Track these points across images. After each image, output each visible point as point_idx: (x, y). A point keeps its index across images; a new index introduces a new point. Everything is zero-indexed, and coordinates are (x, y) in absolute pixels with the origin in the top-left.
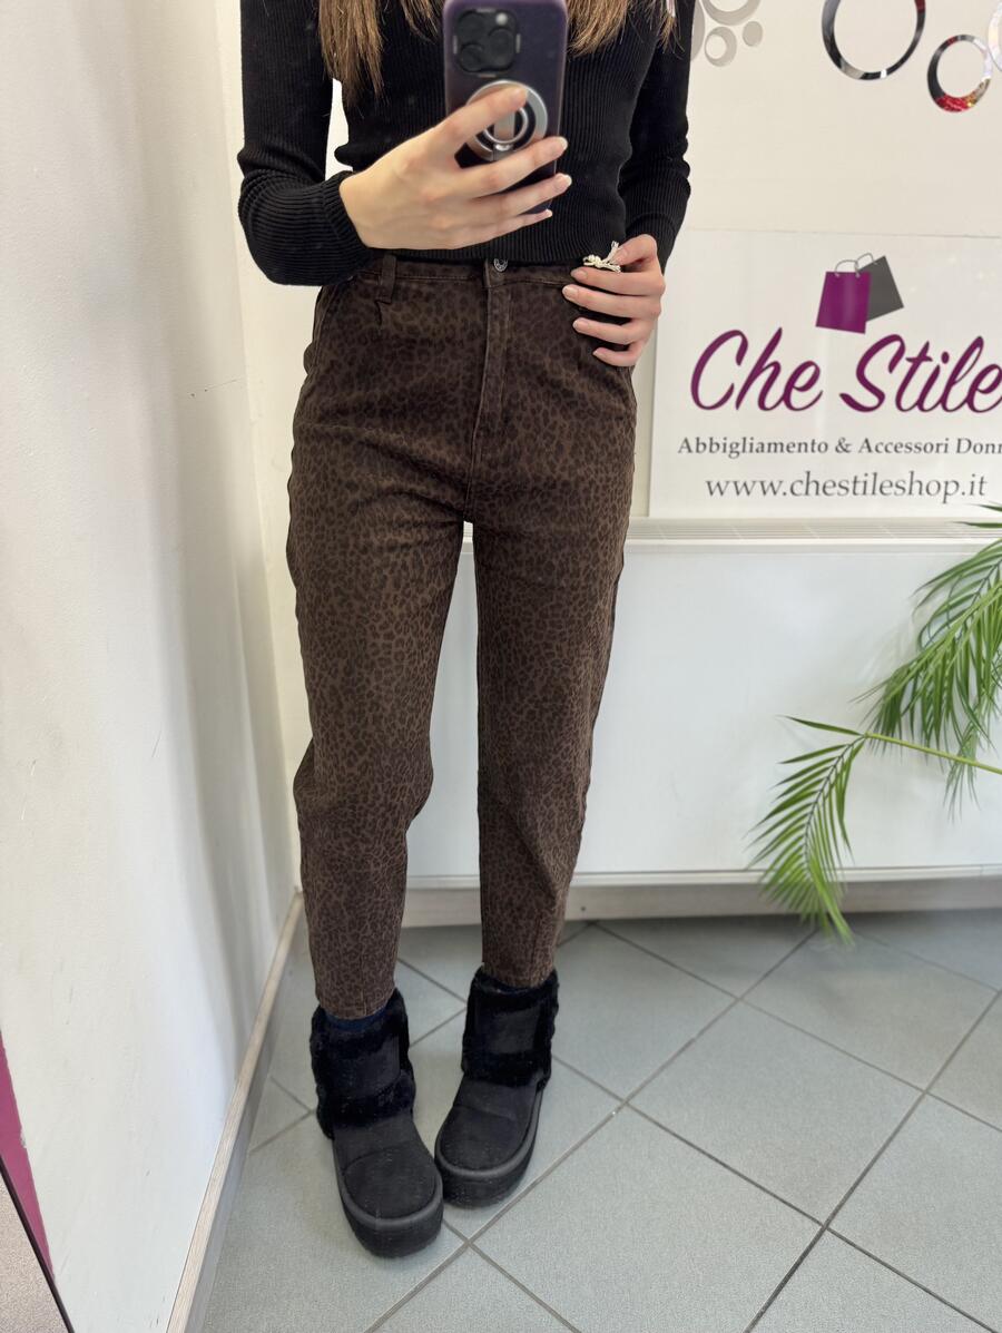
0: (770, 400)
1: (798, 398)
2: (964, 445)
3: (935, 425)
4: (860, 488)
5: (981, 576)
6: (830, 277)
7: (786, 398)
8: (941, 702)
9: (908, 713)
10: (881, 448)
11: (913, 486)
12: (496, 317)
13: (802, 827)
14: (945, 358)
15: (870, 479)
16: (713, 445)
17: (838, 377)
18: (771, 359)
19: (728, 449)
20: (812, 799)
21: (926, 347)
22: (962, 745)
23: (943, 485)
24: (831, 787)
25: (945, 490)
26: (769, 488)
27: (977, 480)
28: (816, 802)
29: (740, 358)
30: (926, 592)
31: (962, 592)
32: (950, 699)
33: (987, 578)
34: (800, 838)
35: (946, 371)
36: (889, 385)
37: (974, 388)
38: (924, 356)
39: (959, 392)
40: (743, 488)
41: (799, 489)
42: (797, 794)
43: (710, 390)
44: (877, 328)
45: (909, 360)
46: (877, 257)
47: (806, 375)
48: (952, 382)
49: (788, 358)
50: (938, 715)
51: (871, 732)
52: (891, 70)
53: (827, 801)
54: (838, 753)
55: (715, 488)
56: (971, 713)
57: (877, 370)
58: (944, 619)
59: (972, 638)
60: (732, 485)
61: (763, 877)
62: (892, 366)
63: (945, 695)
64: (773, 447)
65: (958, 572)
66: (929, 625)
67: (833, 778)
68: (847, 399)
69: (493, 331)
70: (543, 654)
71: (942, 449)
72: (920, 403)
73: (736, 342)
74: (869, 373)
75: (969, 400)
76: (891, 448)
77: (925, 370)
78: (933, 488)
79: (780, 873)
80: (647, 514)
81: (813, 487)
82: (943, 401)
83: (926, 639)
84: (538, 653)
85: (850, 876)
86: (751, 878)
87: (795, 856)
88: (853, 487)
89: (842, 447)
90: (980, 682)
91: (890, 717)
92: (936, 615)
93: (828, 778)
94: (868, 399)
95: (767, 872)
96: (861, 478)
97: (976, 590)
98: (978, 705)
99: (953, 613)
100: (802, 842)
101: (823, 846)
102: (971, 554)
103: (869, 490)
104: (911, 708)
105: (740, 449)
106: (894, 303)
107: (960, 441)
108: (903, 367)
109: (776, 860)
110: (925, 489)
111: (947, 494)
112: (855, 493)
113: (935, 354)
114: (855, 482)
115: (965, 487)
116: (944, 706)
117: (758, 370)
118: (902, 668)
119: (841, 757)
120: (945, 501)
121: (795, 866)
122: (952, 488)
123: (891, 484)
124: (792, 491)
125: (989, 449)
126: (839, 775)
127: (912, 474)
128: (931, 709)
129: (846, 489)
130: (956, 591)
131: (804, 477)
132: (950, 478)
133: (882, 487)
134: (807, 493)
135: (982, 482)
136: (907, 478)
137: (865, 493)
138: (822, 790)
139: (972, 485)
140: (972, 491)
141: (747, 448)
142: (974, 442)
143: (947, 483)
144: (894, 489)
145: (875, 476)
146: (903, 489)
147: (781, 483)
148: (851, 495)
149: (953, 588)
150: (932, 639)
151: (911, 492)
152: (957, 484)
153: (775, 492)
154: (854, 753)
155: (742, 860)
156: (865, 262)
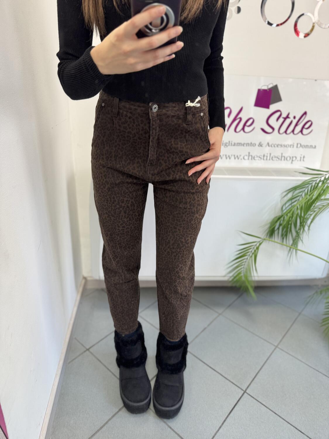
0: (238, 130)
1: (246, 129)
2: (299, 145)
3: (290, 139)
4: (265, 158)
5: (304, 189)
6: (259, 90)
7: (243, 129)
8: (288, 228)
9: (277, 231)
10: (273, 146)
11: (283, 158)
12: (154, 128)
13: (242, 265)
14: (294, 118)
15: (269, 155)
17: (260, 123)
18: (239, 116)
19: (224, 145)
20: (245, 257)
21: (288, 114)
22: (294, 241)
23: (291, 158)
24: (253, 254)
25: (292, 159)
27: (302, 157)
28: (247, 259)
29: (229, 115)
30: (285, 194)
31: (296, 194)
32: (291, 227)
33: (305, 191)
34: (241, 268)
35: (295, 122)
36: (276, 125)
37: (303, 127)
38: (288, 117)
39: (298, 128)
40: (228, 157)
41: (246, 158)
42: (242, 255)
44: (273, 107)
45: (283, 118)
46: (274, 84)
47: (250, 122)
48: (296, 125)
49: (244, 116)
50: (287, 232)
51: (265, 238)
52: (285, 22)
53: (251, 259)
54: (255, 244)
56: (297, 232)
57: (272, 121)
58: (290, 202)
59: (299, 211)
60: (225, 156)
61: (229, 279)
62: (278, 119)
63: (289, 226)
64: (238, 145)
65: (295, 188)
66: (285, 204)
67: (253, 251)
68: (263, 130)
70: (173, 231)
71: (292, 146)
72: (286, 132)
73: (228, 111)
74: (270, 122)
75: (301, 131)
76: (276, 146)
77: (288, 121)
78: (288, 159)
79: (235, 277)
81: (250, 157)
82: (293, 131)
83: (284, 208)
84: (172, 230)
85: (257, 279)
86: (226, 279)
87: (240, 273)
88: (263, 157)
89: (260, 145)
90: (301, 223)
91: (271, 233)
92: (288, 201)
93: (251, 251)
94: (269, 130)
95: (231, 277)
96: (266, 155)
97: (301, 194)
98: (300, 229)
99: (293, 201)
100: (242, 269)
101: (248, 270)
102: (299, 183)
103: (268, 158)
104: (278, 228)
105: (228, 144)
106: (278, 99)
107: (297, 144)
108: (281, 120)
109: (234, 274)
110: (286, 159)
111: (292, 160)
112: (264, 159)
113: (291, 116)
114: (264, 156)
115: (298, 158)
116: (289, 230)
117: (235, 120)
118: (276, 217)
119: (256, 245)
120: (292, 163)
121: (240, 275)
122: (294, 159)
123: (275, 157)
124: (244, 158)
125: (306, 146)
126: (255, 251)
127: (282, 154)
128: (285, 230)
129: (261, 158)
130: (294, 194)
131: (248, 154)
132: (294, 156)
133: (272, 158)
134: (248, 159)
135: (304, 157)
136: (280, 155)
137: (267, 159)
138: (249, 255)
139: (301, 158)
140: (300, 160)
141: (230, 144)
142: (302, 144)
143: (293, 157)
144: (276, 159)
145: (270, 154)
146: (279, 159)
147: (240, 156)
148: (262, 160)
149: (293, 193)
150: (286, 208)
151: (281, 160)
152: (296, 157)
153: (238, 158)
154: (260, 244)
155: (224, 273)
156: (270, 86)
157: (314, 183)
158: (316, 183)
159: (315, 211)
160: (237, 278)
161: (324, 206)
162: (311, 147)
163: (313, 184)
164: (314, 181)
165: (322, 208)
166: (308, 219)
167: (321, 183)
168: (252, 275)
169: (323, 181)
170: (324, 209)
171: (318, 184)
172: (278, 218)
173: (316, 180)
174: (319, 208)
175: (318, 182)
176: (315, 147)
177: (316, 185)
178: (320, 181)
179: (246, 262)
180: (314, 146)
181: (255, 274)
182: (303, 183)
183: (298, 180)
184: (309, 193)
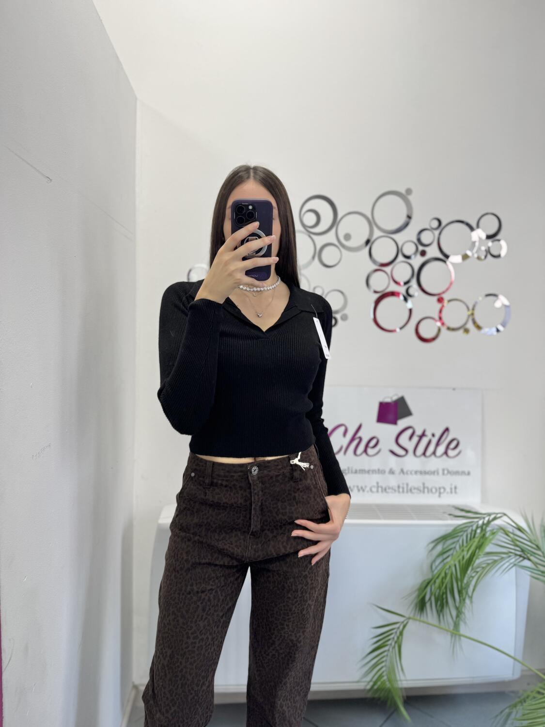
0: (358, 452)
1: (370, 451)
2: (446, 472)
3: (433, 463)
4: (401, 490)
5: (456, 539)
7: (365, 451)
8: (443, 599)
9: (429, 602)
10: (409, 473)
11: (424, 489)
12: (256, 494)
13: (383, 662)
14: (433, 435)
15: (405, 486)
17: (388, 443)
18: (359, 435)
20: (386, 648)
21: (424, 431)
22: (454, 623)
23: (438, 489)
24: (396, 642)
26: (361, 489)
27: (453, 487)
28: (389, 650)
29: (344, 435)
30: (432, 545)
31: (448, 547)
32: (447, 598)
33: (458, 541)
34: (382, 667)
35: (434, 441)
36: (410, 446)
37: (447, 448)
38: (423, 435)
39: (441, 449)
41: (374, 489)
42: (379, 645)
44: (402, 423)
45: (418, 436)
46: (400, 395)
47: (373, 442)
48: (438, 444)
49: (365, 435)
50: (442, 605)
51: (411, 615)
52: (401, 328)
53: (394, 650)
54: (397, 626)
58: (441, 559)
61: (366, 686)
62: (410, 438)
63: (444, 596)
64: (361, 472)
65: (444, 538)
66: (434, 561)
67: (396, 638)
68: (392, 452)
69: (254, 499)
72: (424, 454)
73: (342, 429)
74: (400, 441)
75: (446, 453)
76: (413, 473)
77: (425, 441)
78: (434, 490)
79: (375, 683)
81: (380, 489)
82: (434, 453)
83: (434, 567)
86: (361, 686)
87: (381, 676)
88: (399, 489)
89: (392, 472)
90: (459, 591)
91: (421, 605)
92: (438, 556)
93: (394, 638)
94: (401, 452)
95: (369, 682)
96: (401, 485)
97: (454, 546)
99: (445, 556)
100: (384, 669)
101: (392, 671)
102: (450, 529)
103: (405, 490)
104: (430, 599)
105: (347, 472)
107: (443, 470)
108: (415, 439)
109: (373, 677)
110: (430, 491)
111: (440, 493)
112: (399, 492)
113: (429, 433)
114: (399, 487)
115: (448, 490)
116: (445, 601)
117: (353, 439)
118: (424, 581)
119: (399, 628)
120: (439, 496)
121: (382, 680)
122: (442, 490)
123: (415, 488)
124: (371, 490)
125: (457, 473)
126: (398, 638)
127: (424, 484)
128: (439, 603)
129: (395, 491)
130: (446, 546)
131: (375, 484)
132: (441, 486)
133: (411, 490)
134: (378, 491)
135: (456, 488)
136: (422, 486)
137: (403, 492)
138: (391, 644)
139: (451, 489)
140: (451, 492)
141: (350, 471)
142: (450, 469)
143: (440, 488)
144: (416, 491)
145: (407, 485)
146: (420, 491)
147: (366, 487)
148: (397, 493)
149: (444, 544)
150: (436, 568)
151: (424, 492)
152: (444, 489)
153: (364, 491)
154: (404, 627)
155: (357, 676)
156: (395, 398)
157: (470, 529)
158: (472, 530)
159: (477, 572)
160: (379, 683)
161: (488, 564)
162: (463, 473)
163: (469, 531)
164: (469, 527)
165: (487, 567)
166: (468, 585)
167: (479, 531)
168: (398, 678)
169: (482, 527)
170: (490, 569)
171: (476, 531)
172: (427, 581)
173: (472, 526)
174: (483, 568)
175: (474, 528)
176: (469, 474)
177: (473, 533)
178: (477, 527)
179: (387, 655)
180: (467, 472)
181: (402, 678)
182: (455, 530)
183: (447, 526)
184: (465, 544)
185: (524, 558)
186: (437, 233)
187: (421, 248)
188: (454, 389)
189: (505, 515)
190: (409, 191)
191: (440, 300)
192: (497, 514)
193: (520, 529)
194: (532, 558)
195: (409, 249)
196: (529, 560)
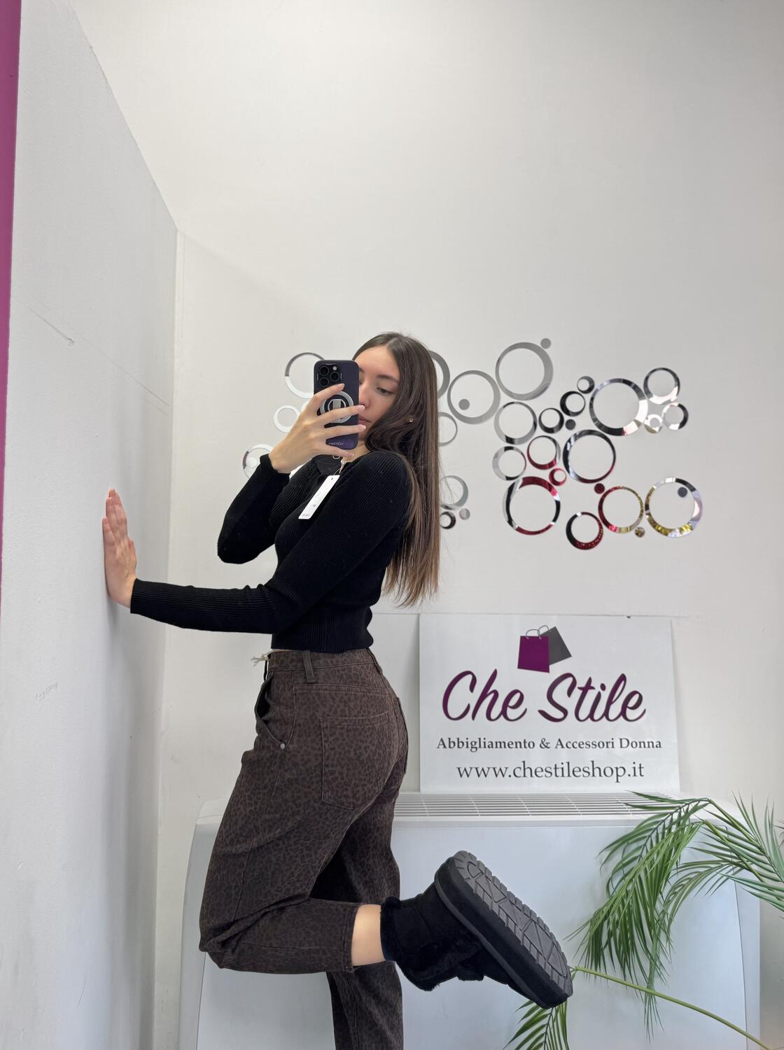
0: (494, 714)
1: (511, 713)
2: (625, 743)
3: (602, 730)
4: (559, 772)
5: (642, 843)
6: (523, 639)
7: (504, 713)
8: (628, 943)
10: (570, 745)
11: (594, 770)
14: (603, 687)
15: (565, 766)
16: (459, 743)
17: (536, 699)
18: (493, 688)
19: (470, 746)
21: (590, 680)
23: (615, 770)
25: (617, 773)
26: (500, 772)
27: (637, 766)
29: (472, 687)
30: (606, 853)
31: (631, 854)
32: (633, 939)
33: (645, 845)
35: (606, 695)
36: (570, 704)
37: (625, 706)
38: (588, 687)
39: (616, 709)
40: (481, 773)
41: (519, 773)
43: (455, 708)
44: (557, 669)
45: (580, 688)
46: (551, 627)
47: (516, 698)
48: (610, 702)
50: (627, 952)
52: (545, 530)
55: (464, 772)
58: (621, 874)
60: (474, 770)
62: (570, 692)
63: (629, 936)
64: (499, 744)
65: (625, 840)
66: (612, 878)
68: (543, 713)
71: (610, 745)
72: (591, 716)
73: (468, 679)
74: (555, 696)
75: (623, 713)
76: (576, 745)
77: (591, 696)
78: (608, 772)
80: (419, 790)
81: (528, 771)
82: (606, 714)
83: (611, 890)
88: (553, 771)
89: (544, 745)
90: (650, 924)
92: (615, 871)
94: (557, 714)
96: (560, 766)
97: (639, 853)
99: (627, 869)
102: (632, 828)
103: (566, 773)
105: (477, 745)
106: (565, 654)
107: (621, 740)
108: (577, 693)
110: (603, 773)
111: (618, 776)
112: (557, 775)
113: (596, 685)
114: (556, 768)
115: (630, 771)
117: (484, 696)
118: (599, 913)
120: (618, 781)
122: (621, 772)
123: (580, 770)
124: (515, 774)
125: (641, 744)
127: (593, 762)
128: (622, 947)
129: (551, 773)
130: (626, 854)
131: (521, 765)
132: (619, 765)
133: (574, 771)
134: (525, 775)
135: (641, 767)
136: (590, 765)
137: (563, 775)
139: (635, 770)
140: (636, 775)
141: (483, 745)
142: (631, 740)
143: (617, 769)
144: (582, 773)
145: (569, 764)
146: (588, 773)
147: (507, 769)
148: (555, 777)
149: (625, 851)
150: (616, 888)
151: (594, 775)
152: (624, 769)
153: (504, 775)
156: (544, 630)
157: (661, 826)
158: (664, 829)
161: (691, 880)
162: (651, 744)
164: (659, 823)
165: (689, 883)
167: (675, 828)
169: (678, 822)
170: (692, 887)
171: (670, 829)
173: (664, 821)
174: (683, 886)
175: (667, 823)
176: (660, 745)
177: (667, 832)
178: (672, 823)
180: (656, 743)
182: (639, 828)
183: (629, 822)
185: (743, 868)
186: (588, 397)
187: (566, 418)
188: (629, 617)
189: (711, 802)
190: (546, 343)
191: (599, 489)
192: (699, 801)
193: (734, 824)
194: (754, 867)
195: (551, 420)
196: (750, 870)
